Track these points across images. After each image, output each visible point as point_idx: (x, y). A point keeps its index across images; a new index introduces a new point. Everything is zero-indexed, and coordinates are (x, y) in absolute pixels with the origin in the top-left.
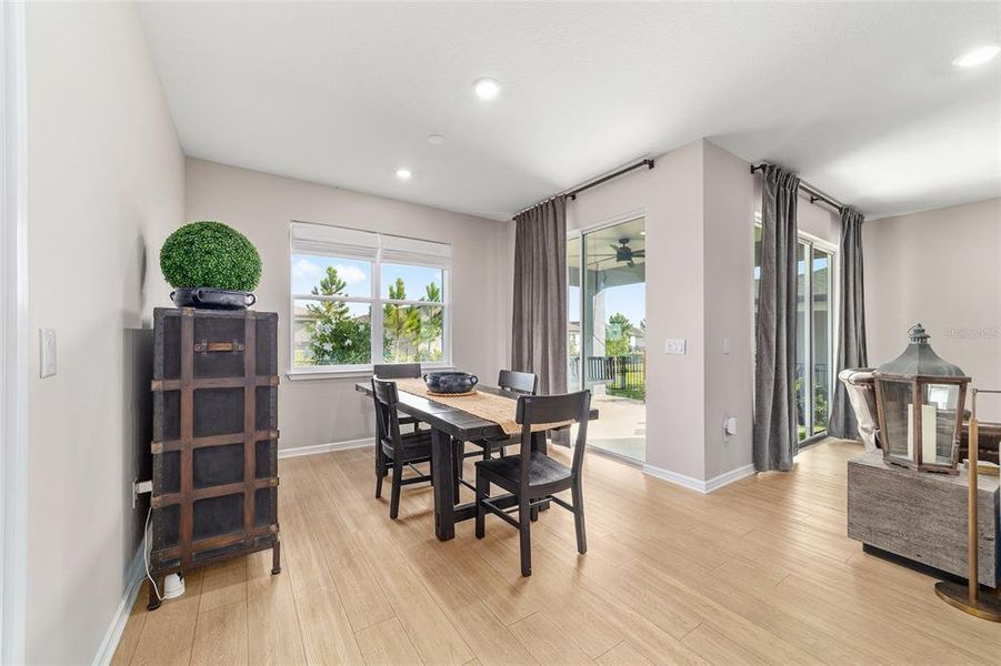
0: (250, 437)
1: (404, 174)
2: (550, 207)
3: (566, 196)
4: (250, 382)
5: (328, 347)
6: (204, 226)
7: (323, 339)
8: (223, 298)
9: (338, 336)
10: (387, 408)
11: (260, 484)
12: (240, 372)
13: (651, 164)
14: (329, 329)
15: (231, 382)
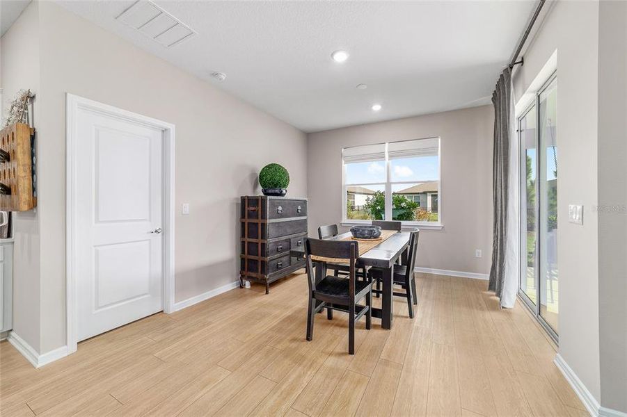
0: (260, 241)
1: (377, 108)
3: (511, 67)
4: (260, 221)
11: (262, 259)
12: (257, 218)
15: (256, 221)
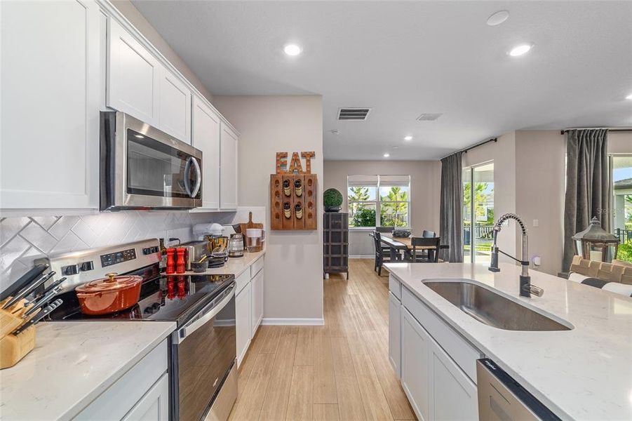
0: (342, 244)
1: (386, 155)
2: (455, 157)
3: (462, 152)
4: (342, 230)
5: (360, 220)
6: (331, 190)
7: (358, 217)
8: (335, 209)
9: (364, 216)
10: (378, 241)
11: (344, 256)
12: (340, 228)
13: (496, 140)
14: (360, 213)
15: (339, 230)
